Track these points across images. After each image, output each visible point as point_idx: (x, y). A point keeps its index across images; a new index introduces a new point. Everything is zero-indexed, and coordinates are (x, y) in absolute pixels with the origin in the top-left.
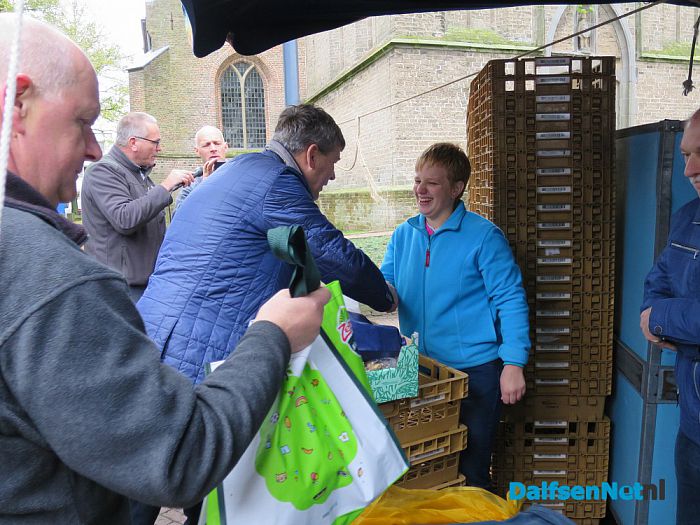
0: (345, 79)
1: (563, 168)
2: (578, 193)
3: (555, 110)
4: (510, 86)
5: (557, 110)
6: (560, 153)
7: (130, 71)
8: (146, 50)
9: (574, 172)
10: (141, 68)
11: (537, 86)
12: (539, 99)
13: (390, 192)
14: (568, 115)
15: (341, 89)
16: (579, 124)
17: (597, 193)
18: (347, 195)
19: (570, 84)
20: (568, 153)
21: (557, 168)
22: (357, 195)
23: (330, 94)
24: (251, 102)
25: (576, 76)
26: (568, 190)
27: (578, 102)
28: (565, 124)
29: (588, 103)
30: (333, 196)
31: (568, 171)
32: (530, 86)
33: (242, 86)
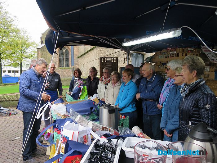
0: (83, 55)
4: (103, 61)
7: (37, 49)
8: (41, 44)
10: (40, 48)
12: (107, 63)
14: (111, 65)
16: (113, 67)
24: (66, 56)
25: (112, 60)
29: (114, 64)
32: (106, 61)
33: (64, 53)
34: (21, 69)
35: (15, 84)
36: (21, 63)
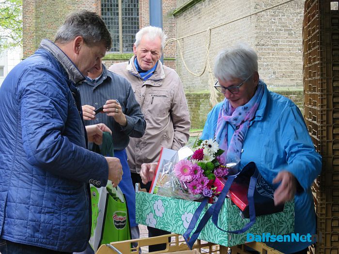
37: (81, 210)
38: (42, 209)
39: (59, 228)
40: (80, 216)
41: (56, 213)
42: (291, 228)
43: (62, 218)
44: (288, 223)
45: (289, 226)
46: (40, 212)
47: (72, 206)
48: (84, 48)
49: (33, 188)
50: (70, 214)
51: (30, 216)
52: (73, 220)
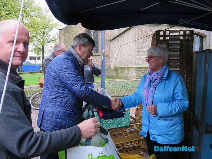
1: (177, 62)
2: (181, 70)
3: (175, 45)
4: (162, 38)
5: (176, 45)
6: (176, 58)
7: (60, 30)
9: (181, 64)
10: (63, 29)
11: (170, 38)
12: (170, 42)
13: (134, 67)
14: (179, 47)
15: (121, 36)
16: (182, 50)
17: (187, 70)
18: (122, 68)
19: (180, 38)
20: (179, 58)
21: (175, 63)
22: (125, 68)
23: (118, 38)
25: (182, 35)
26: (179, 69)
27: (182, 43)
28: (178, 50)
29: (185, 44)
30: (118, 68)
31: (178, 64)
32: (168, 38)
33: (92, 35)
34: (43, 55)
35: (36, 73)
36: (43, 48)
37: (76, 118)
38: (59, 117)
39: (66, 126)
40: (76, 121)
41: (65, 119)
42: (128, 124)
43: (68, 121)
44: (126, 122)
45: (127, 123)
46: (58, 118)
47: (72, 117)
48: (83, 49)
49: (56, 108)
50: (71, 120)
51: (53, 119)
52: (72, 122)
